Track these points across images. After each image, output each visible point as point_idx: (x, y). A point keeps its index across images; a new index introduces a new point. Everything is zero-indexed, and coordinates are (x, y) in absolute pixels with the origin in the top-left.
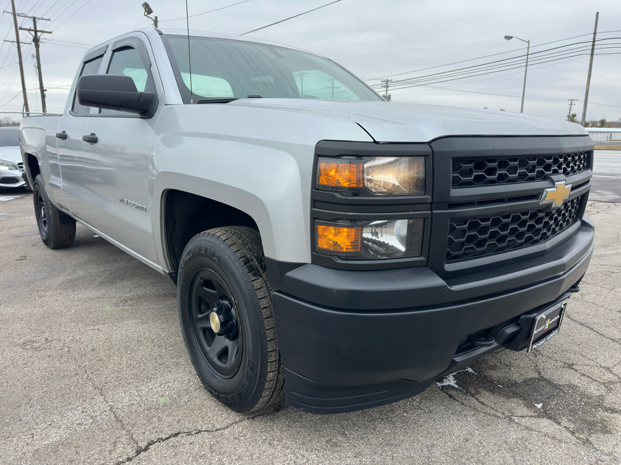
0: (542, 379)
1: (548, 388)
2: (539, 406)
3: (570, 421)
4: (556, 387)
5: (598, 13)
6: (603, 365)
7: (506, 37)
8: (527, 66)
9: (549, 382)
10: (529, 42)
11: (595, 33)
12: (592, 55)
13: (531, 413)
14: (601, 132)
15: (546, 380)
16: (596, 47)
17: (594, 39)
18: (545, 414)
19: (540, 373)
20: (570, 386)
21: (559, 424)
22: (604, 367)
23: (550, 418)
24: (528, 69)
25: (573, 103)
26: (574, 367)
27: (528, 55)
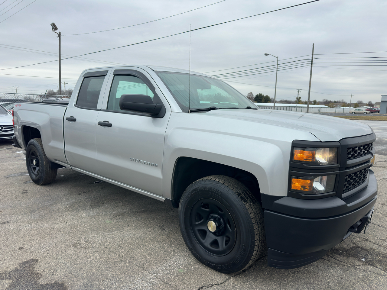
0: (358, 247)
1: (363, 251)
2: (364, 260)
3: (380, 265)
4: (366, 250)
5: (314, 44)
6: (381, 238)
7: (265, 54)
8: (277, 71)
9: (362, 248)
10: (278, 58)
11: (313, 55)
12: (312, 66)
13: (362, 264)
14: (314, 107)
15: (359, 247)
16: (313, 62)
17: (312, 58)
18: (367, 263)
19: (355, 244)
20: (372, 249)
21: (377, 267)
22: (382, 239)
23: (371, 265)
24: (278, 73)
25: (300, 91)
26: (369, 240)
27: (277, 65)
